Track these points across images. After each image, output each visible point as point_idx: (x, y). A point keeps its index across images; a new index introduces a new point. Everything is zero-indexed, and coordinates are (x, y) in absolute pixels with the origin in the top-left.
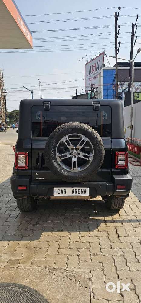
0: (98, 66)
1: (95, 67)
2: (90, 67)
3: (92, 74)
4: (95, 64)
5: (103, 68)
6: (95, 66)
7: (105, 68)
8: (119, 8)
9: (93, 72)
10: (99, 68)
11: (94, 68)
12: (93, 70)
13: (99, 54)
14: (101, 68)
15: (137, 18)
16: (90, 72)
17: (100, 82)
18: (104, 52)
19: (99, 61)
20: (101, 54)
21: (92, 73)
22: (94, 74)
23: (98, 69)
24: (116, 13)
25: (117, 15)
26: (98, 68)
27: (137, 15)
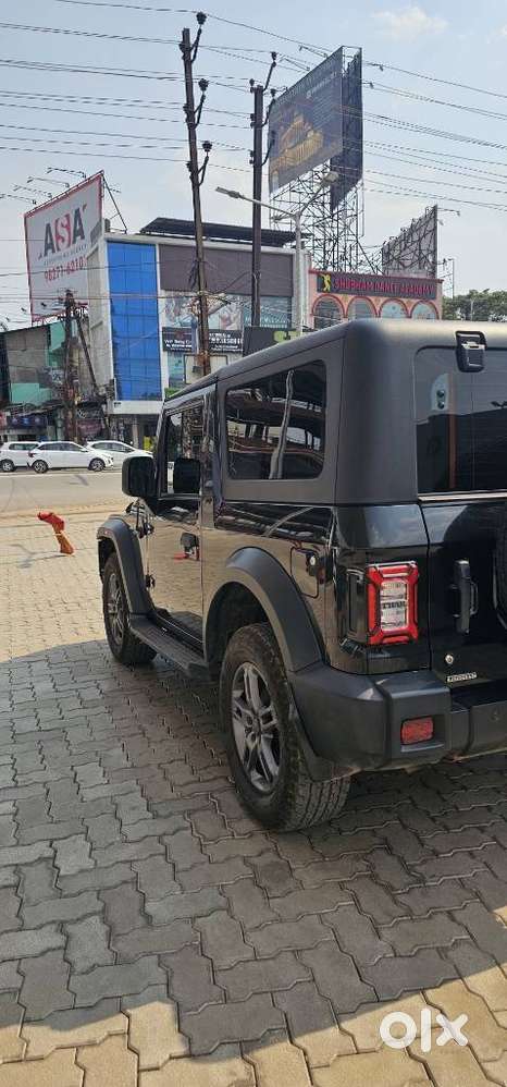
0: (80, 224)
1: (68, 227)
2: (48, 226)
3: (57, 254)
4: (67, 216)
5: (104, 234)
6: (66, 223)
7: (109, 235)
8: (201, 18)
9: (63, 246)
10: (87, 234)
11: (64, 233)
12: (58, 237)
13: (79, 180)
14: (95, 235)
15: (274, 65)
16: (49, 246)
17: (97, 284)
18: (100, 177)
19: (84, 207)
20: (89, 182)
21: (58, 249)
22: (66, 254)
23: (83, 238)
24: (186, 33)
25: (192, 41)
26: (79, 233)
27: (274, 55)
